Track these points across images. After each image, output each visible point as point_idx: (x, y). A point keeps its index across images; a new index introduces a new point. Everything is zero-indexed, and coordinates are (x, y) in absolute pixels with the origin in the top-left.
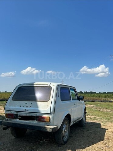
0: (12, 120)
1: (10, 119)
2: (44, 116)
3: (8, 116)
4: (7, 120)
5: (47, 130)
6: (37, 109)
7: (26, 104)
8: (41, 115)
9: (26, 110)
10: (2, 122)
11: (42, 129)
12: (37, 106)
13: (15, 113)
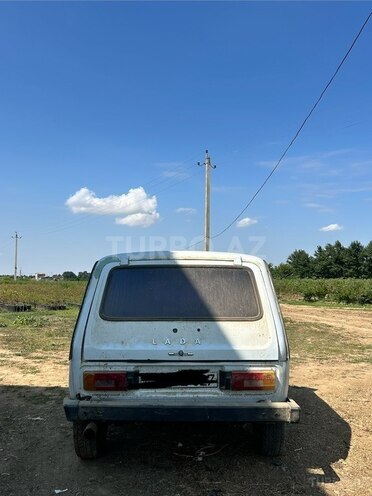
0: (112, 394)
1: (99, 393)
2: (254, 369)
3: (99, 383)
4: (89, 398)
5: (281, 418)
6: (224, 347)
7: (175, 331)
8: (240, 368)
9: (181, 354)
10: (81, 411)
11: (261, 417)
12: (222, 338)
13: (131, 368)
